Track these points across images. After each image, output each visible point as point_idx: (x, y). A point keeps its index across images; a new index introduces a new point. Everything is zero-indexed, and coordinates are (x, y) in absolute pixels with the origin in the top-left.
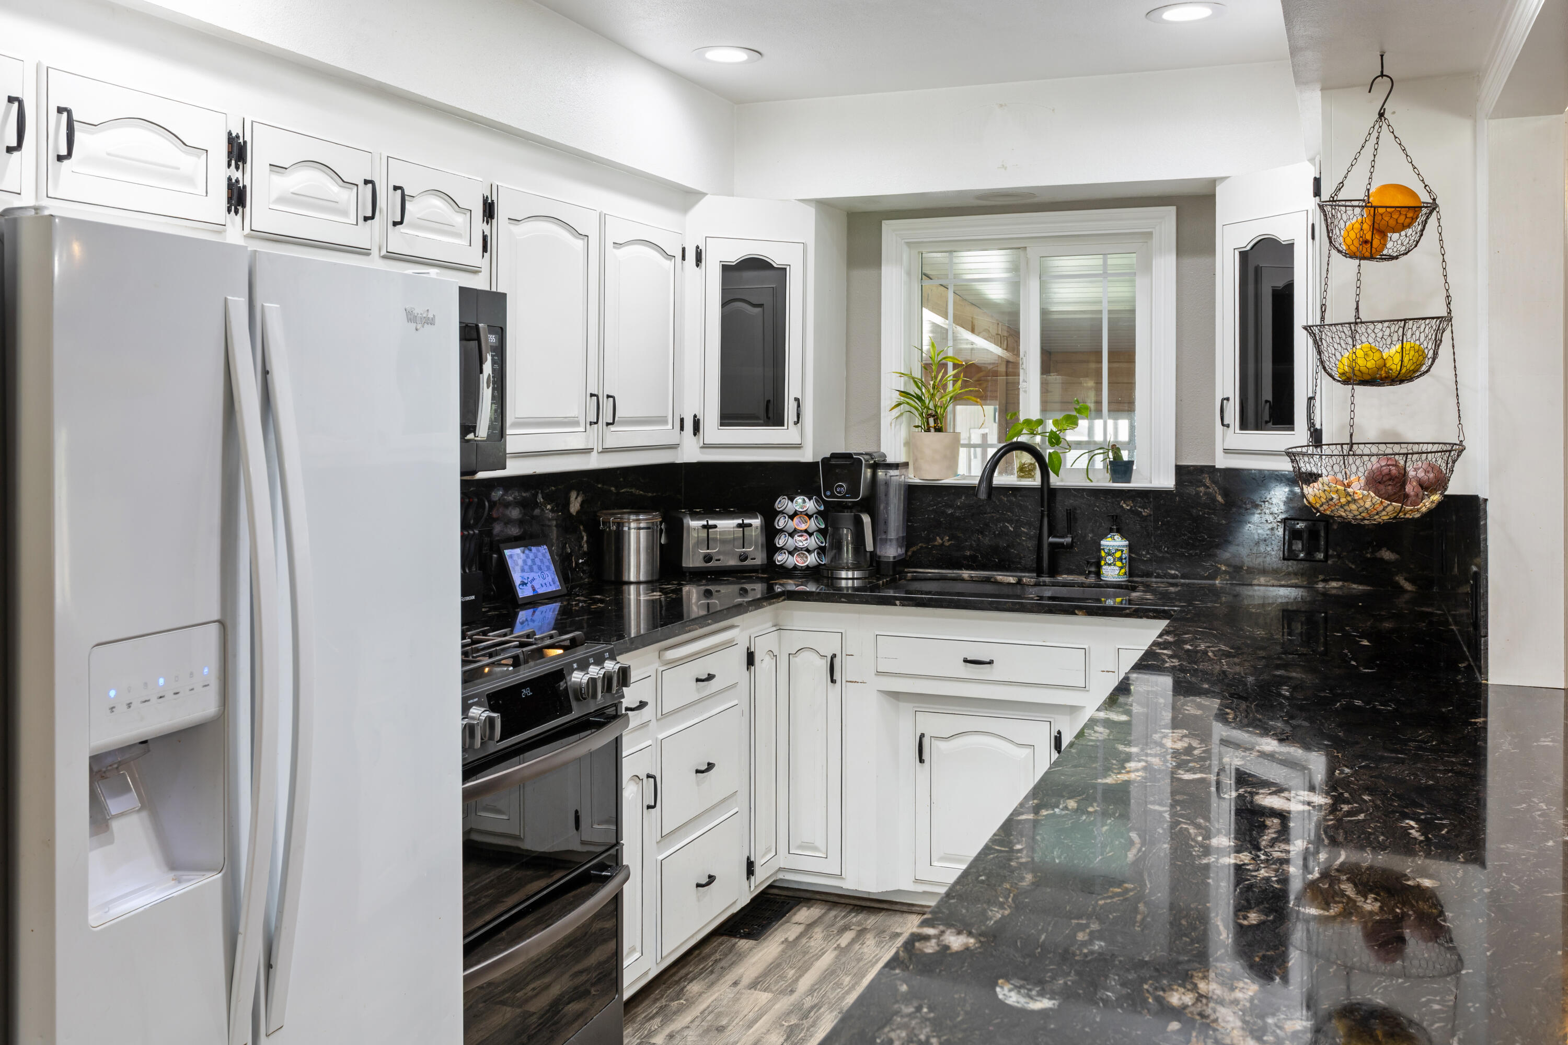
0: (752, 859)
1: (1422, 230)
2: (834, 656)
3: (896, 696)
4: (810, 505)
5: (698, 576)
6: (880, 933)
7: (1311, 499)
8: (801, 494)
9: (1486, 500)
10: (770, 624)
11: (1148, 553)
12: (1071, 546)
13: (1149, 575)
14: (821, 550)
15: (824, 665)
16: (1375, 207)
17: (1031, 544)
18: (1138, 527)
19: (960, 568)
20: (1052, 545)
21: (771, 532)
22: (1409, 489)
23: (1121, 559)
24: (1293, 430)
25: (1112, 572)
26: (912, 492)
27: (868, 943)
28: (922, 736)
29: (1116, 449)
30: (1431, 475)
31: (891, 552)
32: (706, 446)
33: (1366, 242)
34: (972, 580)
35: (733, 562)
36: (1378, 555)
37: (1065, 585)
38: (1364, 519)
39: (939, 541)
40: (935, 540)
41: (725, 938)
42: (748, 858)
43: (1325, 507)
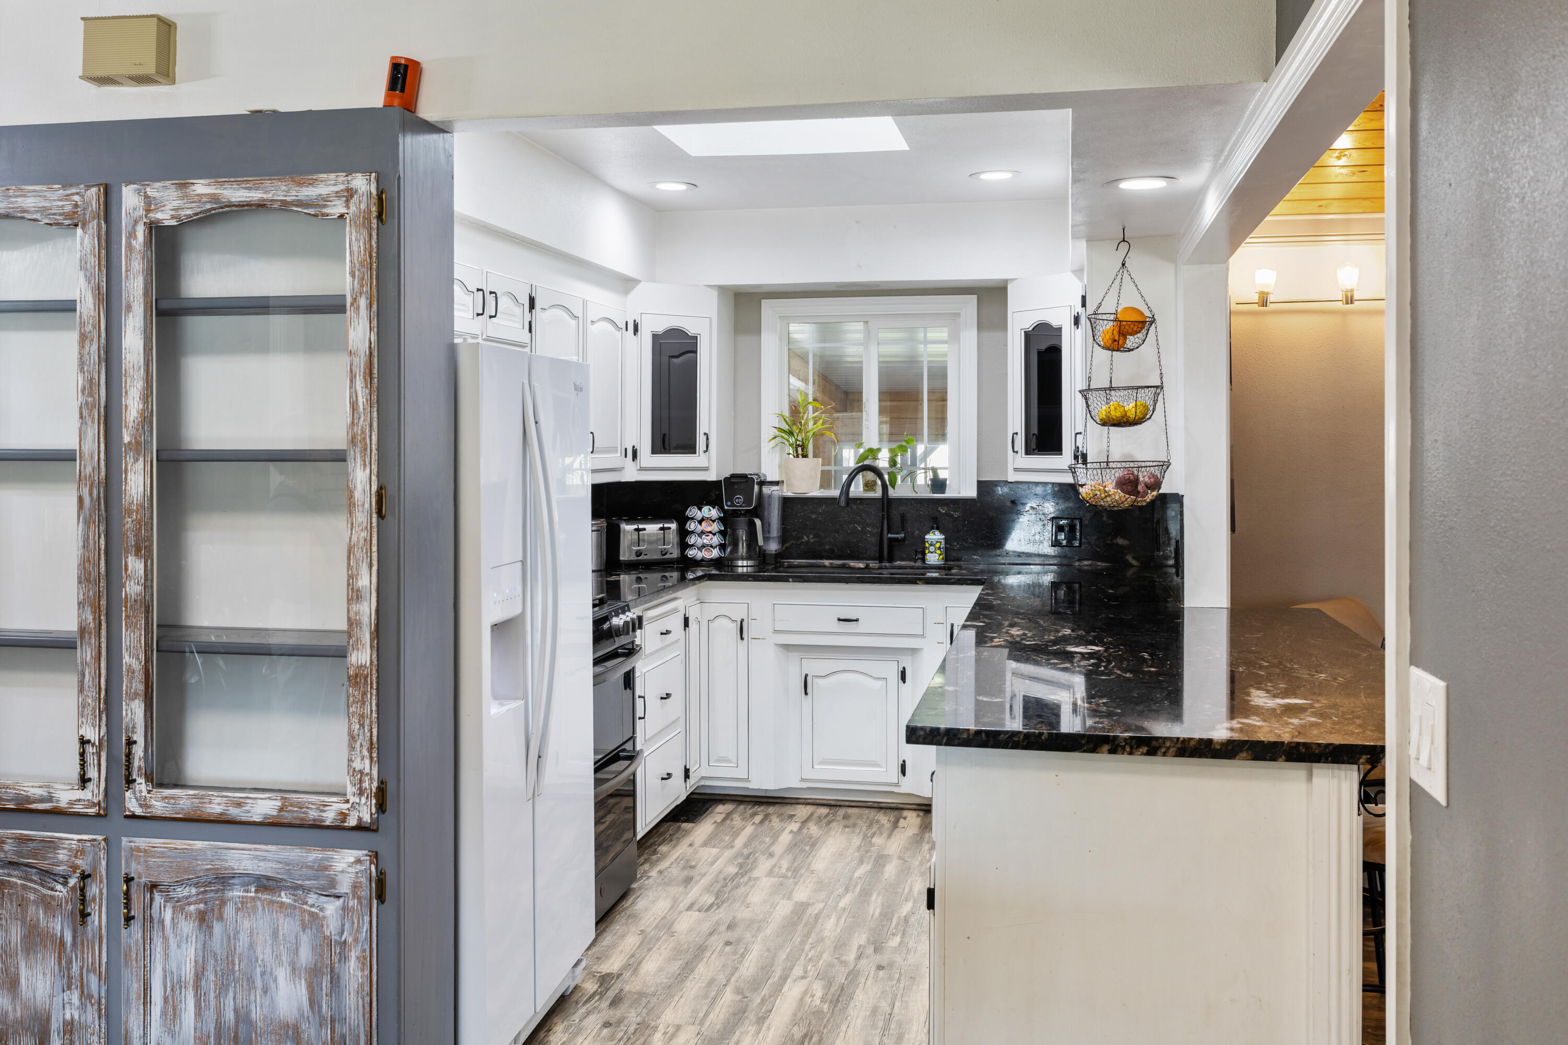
0: (688, 767)
1: (1147, 334)
2: (742, 621)
3: (787, 647)
4: (714, 513)
5: (631, 566)
6: (780, 815)
7: (1084, 495)
8: (706, 505)
9: (1183, 496)
10: (695, 599)
11: (958, 544)
12: (903, 540)
13: (959, 560)
14: (722, 547)
15: (735, 628)
16: (1121, 321)
17: (874, 540)
18: (951, 525)
19: (821, 557)
20: (891, 540)
21: (683, 533)
22: (1140, 488)
23: (939, 548)
24: (1061, 454)
25: (934, 558)
26: (787, 502)
27: (774, 820)
28: (806, 676)
29: (934, 470)
30: (1152, 480)
31: (773, 547)
32: (642, 469)
33: (1115, 341)
34: (832, 566)
35: (657, 556)
36: (1115, 541)
37: (900, 568)
38: (1115, 506)
39: (806, 538)
40: (803, 538)
41: (672, 823)
42: (685, 767)
43: (1092, 500)
